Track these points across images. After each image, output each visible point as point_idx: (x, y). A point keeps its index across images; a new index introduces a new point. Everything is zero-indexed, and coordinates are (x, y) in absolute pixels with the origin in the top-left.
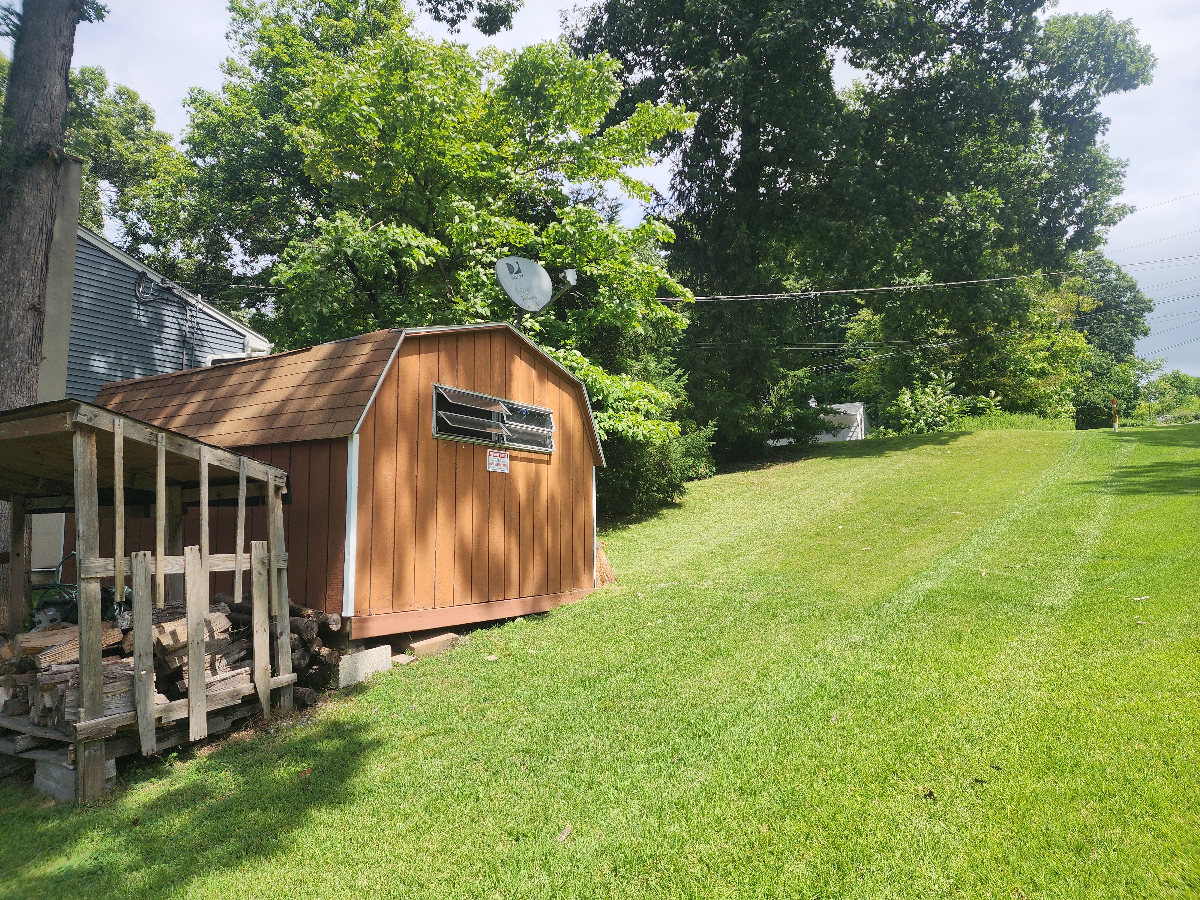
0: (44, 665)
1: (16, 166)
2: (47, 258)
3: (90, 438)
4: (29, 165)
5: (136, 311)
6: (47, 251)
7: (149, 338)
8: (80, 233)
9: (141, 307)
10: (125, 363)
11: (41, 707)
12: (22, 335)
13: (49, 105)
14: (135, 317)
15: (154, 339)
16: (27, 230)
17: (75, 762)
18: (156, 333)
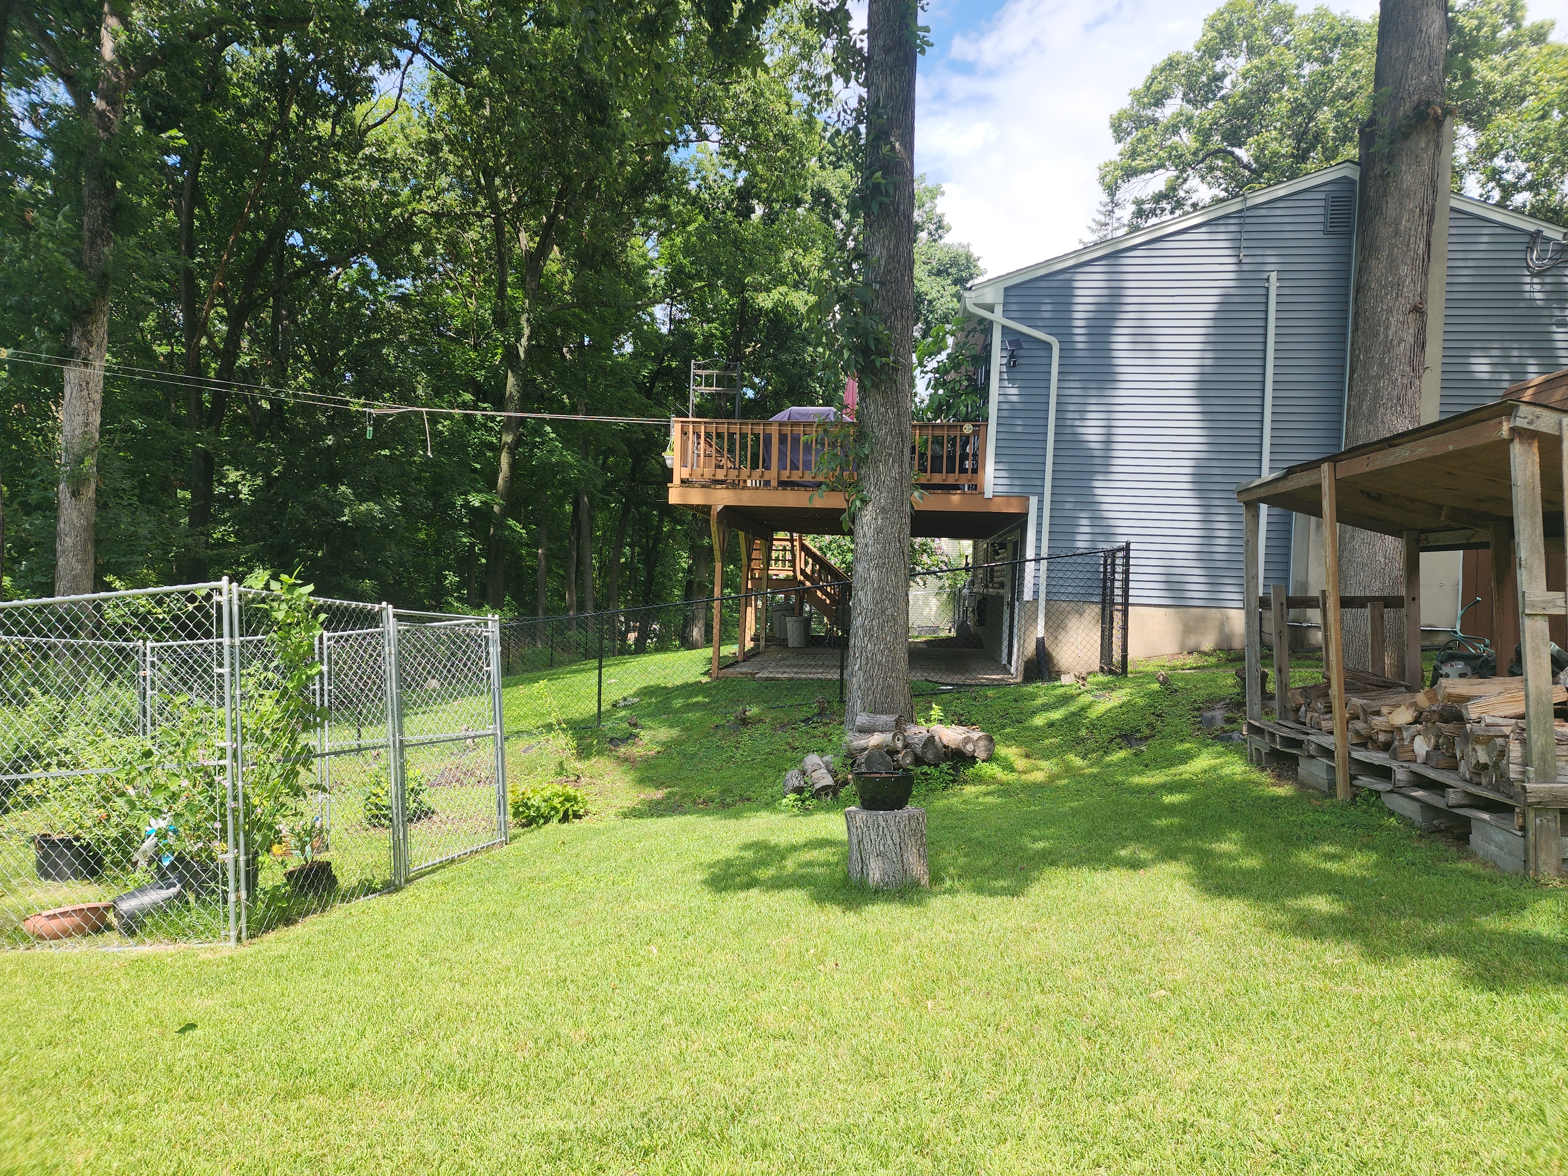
0: (1474, 716)
1: (1392, 142)
2: (1428, 245)
3: (1530, 445)
4: (1406, 136)
5: (1527, 288)
6: (1429, 235)
7: (1547, 321)
8: (1454, 203)
9: (1536, 280)
10: (1515, 360)
11: (1474, 762)
12: (1402, 345)
13: (1427, 52)
14: (1527, 296)
15: (1554, 320)
16: (1406, 217)
17: (1523, 828)
18: (1557, 312)
